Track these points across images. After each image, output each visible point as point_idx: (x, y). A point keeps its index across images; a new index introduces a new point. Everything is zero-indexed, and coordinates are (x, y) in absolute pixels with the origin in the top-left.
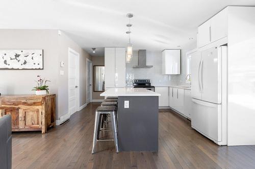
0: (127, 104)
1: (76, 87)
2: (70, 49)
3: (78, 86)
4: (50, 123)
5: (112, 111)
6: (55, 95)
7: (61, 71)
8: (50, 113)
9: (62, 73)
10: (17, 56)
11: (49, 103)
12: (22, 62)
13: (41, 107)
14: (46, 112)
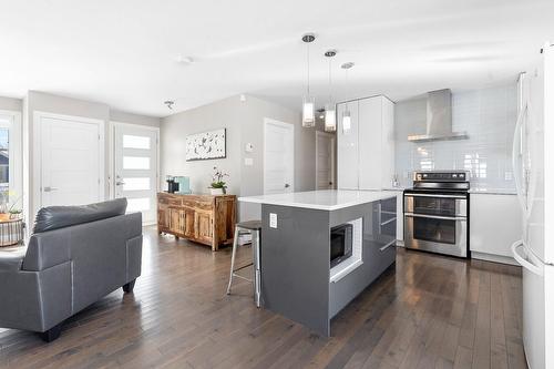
0: (273, 221)
1: (287, 186)
2: (266, 120)
3: (291, 184)
4: (224, 238)
5: (255, 229)
6: (235, 197)
7: (246, 160)
8: (225, 222)
9: (249, 161)
10: (204, 141)
11: (224, 208)
12: (208, 149)
13: (211, 213)
14: (217, 220)
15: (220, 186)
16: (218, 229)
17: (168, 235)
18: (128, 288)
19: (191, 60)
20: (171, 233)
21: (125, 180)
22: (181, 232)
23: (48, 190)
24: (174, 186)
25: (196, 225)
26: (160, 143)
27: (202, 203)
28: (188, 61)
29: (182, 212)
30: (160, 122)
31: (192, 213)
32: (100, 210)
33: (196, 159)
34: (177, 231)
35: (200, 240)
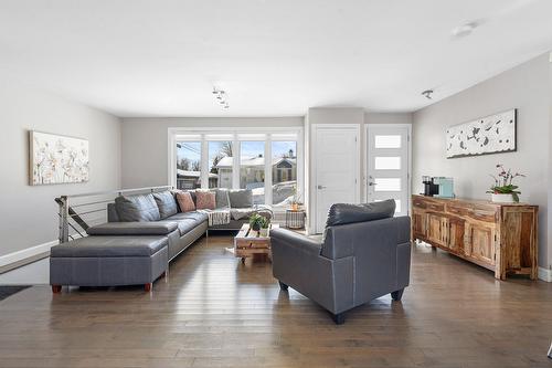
4: (516, 264)
8: (518, 242)
10: (476, 131)
11: (517, 222)
12: (482, 140)
13: (495, 228)
14: (505, 238)
15: (508, 190)
16: (505, 250)
17: (423, 243)
18: (396, 296)
19: (473, 25)
20: (428, 242)
21: (377, 181)
22: (444, 244)
23: (320, 187)
24: (432, 188)
25: (466, 239)
26: (412, 141)
27: (479, 213)
28: (468, 28)
29: (445, 220)
30: (412, 117)
31: (461, 224)
32: (374, 210)
33: (463, 156)
34: (438, 241)
35: (474, 259)
